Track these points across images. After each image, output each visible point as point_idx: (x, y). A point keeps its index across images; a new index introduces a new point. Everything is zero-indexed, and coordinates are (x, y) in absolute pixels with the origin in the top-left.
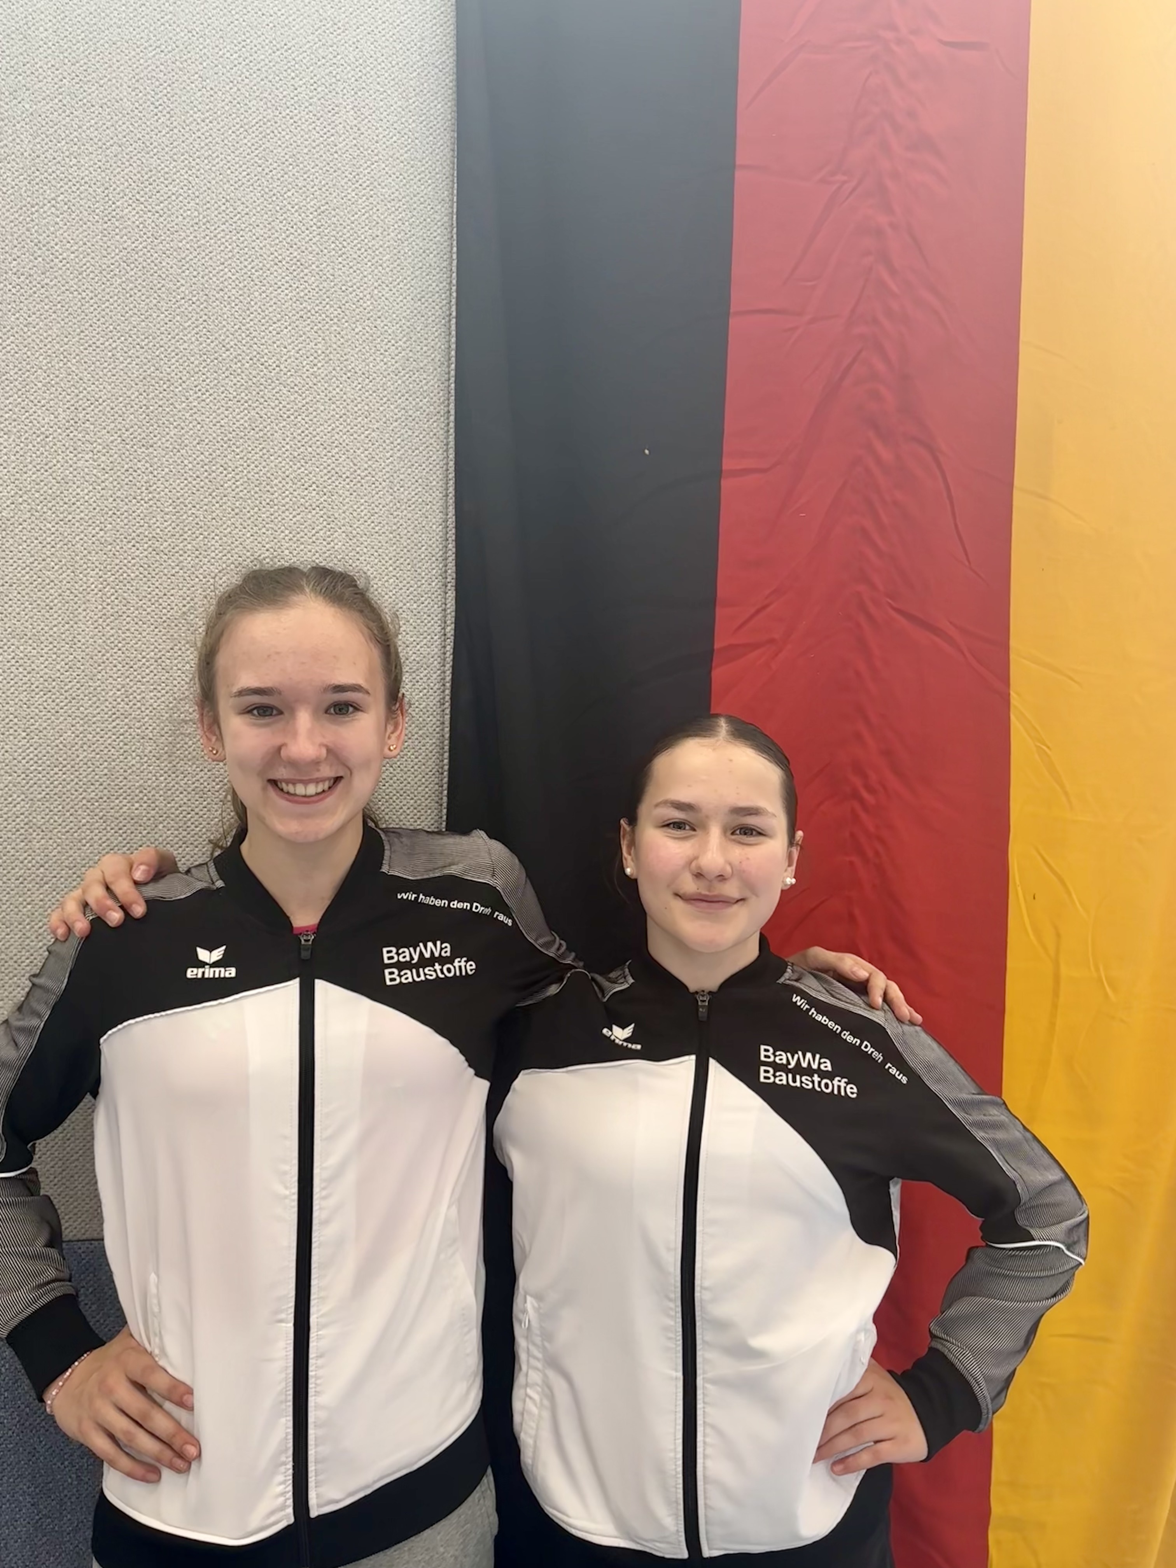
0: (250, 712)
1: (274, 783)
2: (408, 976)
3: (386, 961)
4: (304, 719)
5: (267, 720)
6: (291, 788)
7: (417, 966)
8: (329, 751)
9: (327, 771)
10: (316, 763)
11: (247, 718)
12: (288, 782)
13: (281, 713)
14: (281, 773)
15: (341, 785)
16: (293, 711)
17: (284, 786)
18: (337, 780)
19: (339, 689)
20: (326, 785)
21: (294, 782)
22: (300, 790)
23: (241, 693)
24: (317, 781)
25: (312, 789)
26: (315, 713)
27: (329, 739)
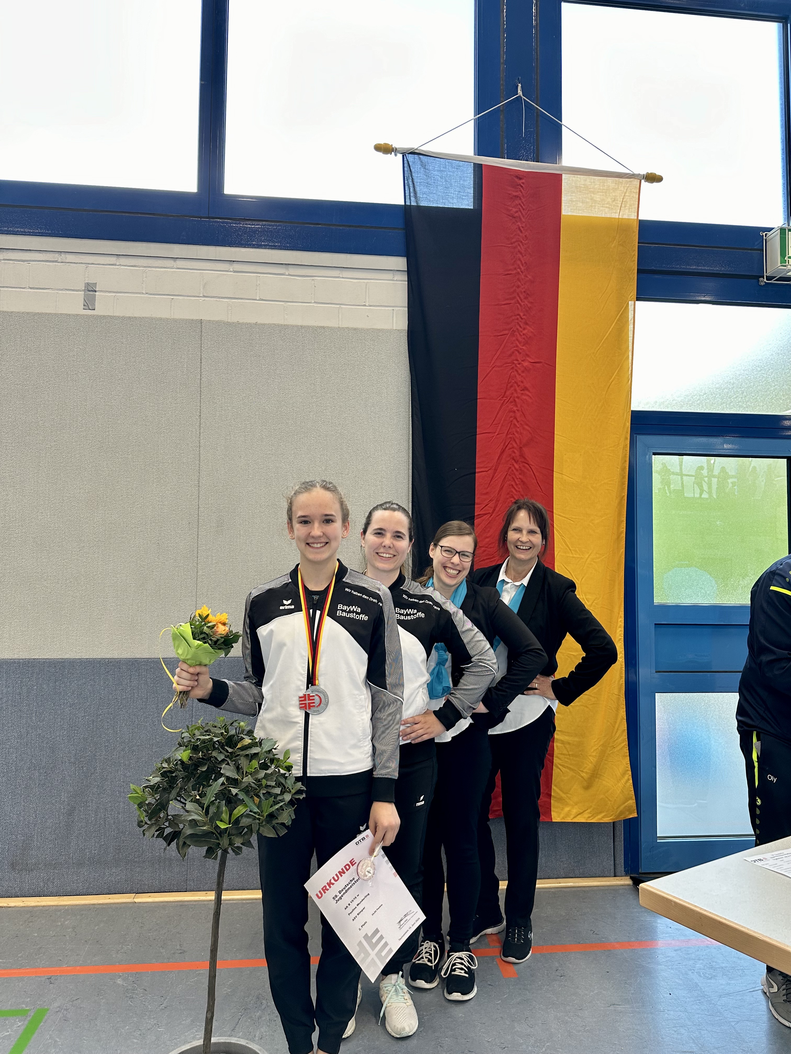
0: (301, 523)
1: (308, 544)
2: (344, 614)
3: (339, 608)
4: (316, 525)
5: (306, 525)
6: (313, 545)
7: (348, 612)
8: (323, 533)
9: (324, 540)
10: (320, 537)
11: (300, 524)
12: (312, 543)
13: (310, 523)
14: (310, 541)
15: (328, 544)
16: (313, 522)
17: (311, 545)
18: (327, 543)
19: (326, 515)
20: (323, 544)
21: (314, 543)
22: (315, 545)
23: (299, 517)
24: (320, 543)
25: (319, 545)
26: (320, 523)
27: (324, 530)
